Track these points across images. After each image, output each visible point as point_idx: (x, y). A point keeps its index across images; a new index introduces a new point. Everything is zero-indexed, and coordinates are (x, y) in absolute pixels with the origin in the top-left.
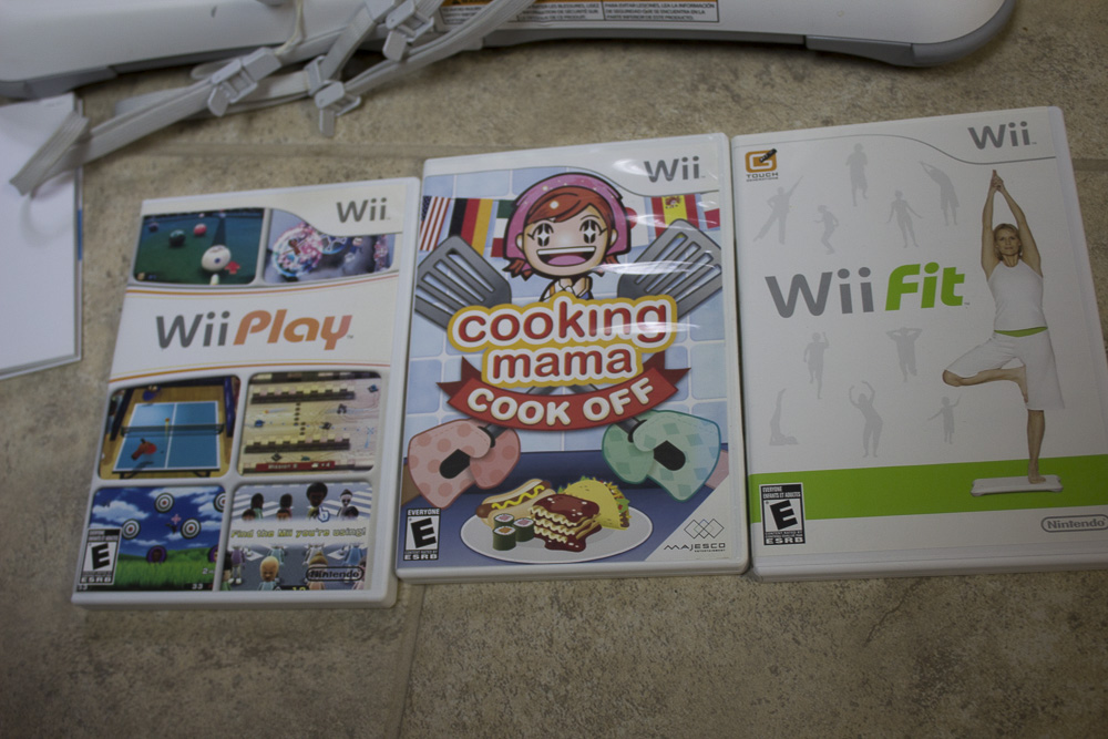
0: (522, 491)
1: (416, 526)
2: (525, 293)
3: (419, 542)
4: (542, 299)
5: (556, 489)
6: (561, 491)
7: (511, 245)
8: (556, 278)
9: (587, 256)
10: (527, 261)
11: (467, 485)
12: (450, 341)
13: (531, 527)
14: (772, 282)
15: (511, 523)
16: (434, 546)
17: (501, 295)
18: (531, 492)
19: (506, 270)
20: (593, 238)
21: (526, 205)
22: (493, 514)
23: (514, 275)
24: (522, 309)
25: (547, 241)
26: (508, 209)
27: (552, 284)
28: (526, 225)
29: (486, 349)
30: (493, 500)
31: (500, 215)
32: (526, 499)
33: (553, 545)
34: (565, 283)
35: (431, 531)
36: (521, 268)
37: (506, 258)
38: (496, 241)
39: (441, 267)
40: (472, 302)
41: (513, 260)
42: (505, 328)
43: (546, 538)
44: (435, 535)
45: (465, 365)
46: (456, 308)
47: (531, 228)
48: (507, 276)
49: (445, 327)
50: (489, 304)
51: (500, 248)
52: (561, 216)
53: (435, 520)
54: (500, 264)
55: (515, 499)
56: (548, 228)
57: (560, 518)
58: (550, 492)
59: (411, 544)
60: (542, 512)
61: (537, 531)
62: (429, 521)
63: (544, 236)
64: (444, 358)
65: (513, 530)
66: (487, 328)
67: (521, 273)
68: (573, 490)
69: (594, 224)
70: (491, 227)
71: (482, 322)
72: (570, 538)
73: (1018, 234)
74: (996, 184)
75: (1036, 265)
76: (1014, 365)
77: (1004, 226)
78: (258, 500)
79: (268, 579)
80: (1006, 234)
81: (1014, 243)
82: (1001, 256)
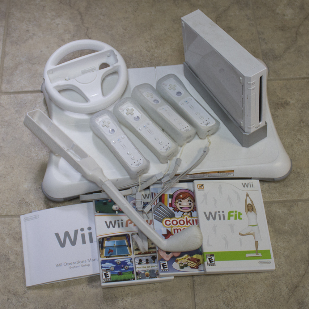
0: (184, 257)
1: (163, 264)
2: (178, 215)
3: (164, 268)
4: (182, 217)
5: (191, 256)
6: (192, 257)
7: (173, 205)
8: (184, 212)
9: (190, 208)
10: (177, 208)
11: (172, 256)
12: (163, 225)
13: (187, 264)
14: (205, 213)
15: (183, 263)
16: (167, 268)
17: (173, 216)
18: (186, 257)
19: (173, 210)
20: (191, 204)
21: (175, 196)
22: (178, 262)
23: (175, 211)
24: (178, 219)
25: (181, 204)
26: (171, 196)
27: (183, 214)
28: (176, 200)
29: (172, 227)
30: (178, 259)
31: (170, 198)
32: (185, 259)
33: (192, 268)
34: (186, 213)
35: (166, 265)
36: (176, 209)
37: (172, 207)
38: (170, 204)
39: (158, 209)
40: (167, 217)
41: (174, 208)
42: (175, 223)
43: (190, 266)
44: (167, 266)
45: (167, 230)
46: (164, 218)
47: (177, 201)
48: (173, 211)
49: (161, 222)
50: (171, 217)
51: (171, 205)
52: (183, 199)
53: (167, 264)
54: (171, 209)
55: (183, 259)
56: (181, 201)
57: (193, 262)
58: (190, 257)
59: (162, 268)
60: (189, 261)
61: (188, 265)
62: (165, 263)
63: (180, 203)
64: (163, 229)
65: (183, 265)
66: (171, 223)
67: (176, 211)
68: (195, 256)
69: (190, 201)
70: (168, 201)
71: (170, 221)
72: (195, 266)
73: (252, 206)
74: (247, 195)
75: (255, 212)
76: (252, 232)
77: (249, 204)
78: (140, 261)
79: (147, 277)
80: (250, 206)
81: (251, 208)
82: (249, 210)
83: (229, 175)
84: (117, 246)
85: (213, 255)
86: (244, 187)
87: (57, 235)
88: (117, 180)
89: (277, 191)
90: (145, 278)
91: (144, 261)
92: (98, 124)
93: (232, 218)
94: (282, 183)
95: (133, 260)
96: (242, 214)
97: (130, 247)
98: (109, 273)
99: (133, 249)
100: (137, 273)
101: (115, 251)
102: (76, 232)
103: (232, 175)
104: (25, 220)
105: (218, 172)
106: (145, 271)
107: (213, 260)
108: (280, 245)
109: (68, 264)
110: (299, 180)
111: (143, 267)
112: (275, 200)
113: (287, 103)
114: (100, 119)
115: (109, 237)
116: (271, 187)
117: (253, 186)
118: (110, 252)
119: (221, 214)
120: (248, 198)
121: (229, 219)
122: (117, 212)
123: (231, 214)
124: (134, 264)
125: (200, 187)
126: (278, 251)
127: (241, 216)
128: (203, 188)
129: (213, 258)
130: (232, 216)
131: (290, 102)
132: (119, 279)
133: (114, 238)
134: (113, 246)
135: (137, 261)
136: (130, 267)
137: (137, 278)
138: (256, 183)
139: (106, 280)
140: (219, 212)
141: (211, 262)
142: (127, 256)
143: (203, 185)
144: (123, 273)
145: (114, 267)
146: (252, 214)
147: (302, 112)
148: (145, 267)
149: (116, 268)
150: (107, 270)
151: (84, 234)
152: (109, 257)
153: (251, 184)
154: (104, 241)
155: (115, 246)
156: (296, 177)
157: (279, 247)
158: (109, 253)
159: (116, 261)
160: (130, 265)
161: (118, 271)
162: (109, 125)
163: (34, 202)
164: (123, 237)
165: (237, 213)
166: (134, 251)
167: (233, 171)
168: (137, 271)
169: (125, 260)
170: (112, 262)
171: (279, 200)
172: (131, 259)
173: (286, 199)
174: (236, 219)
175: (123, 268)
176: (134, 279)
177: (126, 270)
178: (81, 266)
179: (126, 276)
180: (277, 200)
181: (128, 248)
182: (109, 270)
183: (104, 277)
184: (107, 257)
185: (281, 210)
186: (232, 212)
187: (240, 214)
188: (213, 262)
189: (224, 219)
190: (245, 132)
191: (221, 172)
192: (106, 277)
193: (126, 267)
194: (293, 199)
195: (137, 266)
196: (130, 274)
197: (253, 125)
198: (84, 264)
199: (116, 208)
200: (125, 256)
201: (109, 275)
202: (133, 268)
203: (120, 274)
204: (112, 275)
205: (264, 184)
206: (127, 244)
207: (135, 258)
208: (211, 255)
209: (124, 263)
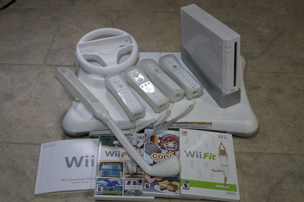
0: (165, 182)
1: (146, 185)
2: (164, 152)
3: (147, 188)
4: (167, 153)
5: (170, 182)
6: (171, 183)
7: (161, 144)
8: (169, 151)
9: (174, 148)
10: (164, 147)
11: (155, 180)
12: (151, 157)
13: (166, 188)
14: (185, 151)
15: (163, 187)
16: (150, 189)
17: (160, 152)
18: (166, 182)
19: (160, 148)
20: (175, 145)
21: (164, 138)
22: (159, 185)
23: (162, 149)
24: (163, 154)
25: (167, 145)
26: (160, 138)
27: (168, 152)
28: (164, 141)
29: (157, 160)
30: (160, 183)
31: (159, 139)
32: (165, 183)
33: (170, 191)
34: (171, 151)
35: (149, 186)
36: (163, 148)
37: (160, 146)
38: (158, 143)
39: (149, 146)
40: (155, 152)
41: (162, 147)
42: (161, 157)
43: (169, 189)
44: (150, 187)
45: (154, 161)
46: (152, 153)
47: (165, 142)
48: (161, 149)
49: (150, 155)
50: (158, 153)
51: (159, 144)
52: (170, 141)
53: (150, 185)
54: (159, 147)
55: (164, 183)
56: (167, 143)
57: (171, 187)
58: (169, 183)
59: (145, 188)
60: (168, 185)
61: (167, 188)
62: (148, 185)
63: (167, 144)
64: (150, 160)
65: (163, 188)
66: (158, 156)
67: (163, 149)
68: (173, 183)
69: (175, 143)
70: (158, 141)
71: (157, 155)
72: (173, 190)
73: (224, 151)
74: (221, 144)
75: (227, 156)
76: (223, 170)
77: (222, 150)
78: (129, 182)
79: (133, 194)
80: (223, 151)
81: (224, 153)
82: (221, 154)
83: (208, 127)
84: (112, 169)
85: (188, 182)
86: (219, 137)
87: (67, 159)
88: (119, 122)
89: (247, 144)
90: (130, 195)
91: (132, 183)
92: (111, 81)
93: (207, 158)
94: (250, 139)
95: (123, 181)
96: (215, 156)
97: (123, 171)
98: (102, 188)
99: (125, 173)
100: (125, 190)
101: (110, 173)
102: (82, 158)
103: (210, 127)
104: (45, 147)
105: (199, 123)
106: (132, 190)
107: (188, 186)
108: (245, 184)
109: (71, 180)
110: (265, 139)
111: (131, 187)
112: (244, 151)
113: (259, 87)
114: (113, 78)
115: (106, 162)
116: (241, 142)
117: (226, 138)
118: (106, 173)
119: (199, 154)
120: (222, 145)
121: (205, 158)
122: (116, 146)
123: (207, 155)
124: (123, 184)
125: (184, 133)
126: (243, 188)
127: (215, 158)
128: (186, 134)
129: (188, 184)
130: (208, 156)
131: (261, 87)
132: (109, 193)
133: (111, 163)
134: (109, 169)
135: (126, 182)
136: (120, 185)
137: (124, 194)
138: (230, 136)
139: (98, 193)
140: (197, 152)
141: (185, 187)
142: (119, 177)
143: (186, 132)
144: (113, 189)
145: (107, 184)
146: (223, 158)
147: (271, 94)
148: (132, 187)
149: (108, 185)
150: (100, 185)
151: (88, 160)
152: (104, 176)
153: (225, 137)
154: (103, 164)
155: (111, 169)
156: (263, 137)
157: (245, 185)
158: (104, 173)
159: (109, 180)
160: (120, 184)
161: (110, 188)
162: (119, 82)
163: (54, 136)
164: (118, 164)
165: (212, 155)
166: (125, 175)
167: (211, 123)
168: (125, 189)
169: (117, 180)
170: (106, 180)
171: (247, 151)
172: (122, 180)
173: (253, 151)
174: (210, 159)
175: (114, 186)
176: (121, 195)
177: (116, 187)
178: (81, 182)
179: (115, 192)
180: (245, 151)
181: (120, 172)
182: (102, 186)
183: (97, 191)
184: (102, 176)
185: (248, 159)
186: (208, 154)
187: (214, 156)
188: (188, 187)
189: (201, 158)
190: (222, 94)
191: (201, 124)
192: (99, 190)
193: (117, 185)
194: (259, 152)
195: (126, 185)
196: (119, 190)
197: (229, 87)
198: (83, 181)
199: (116, 143)
200: (117, 177)
201: (102, 189)
202: (122, 187)
203: (111, 190)
204: (104, 190)
205: (236, 139)
206: (120, 168)
207: (125, 180)
208: (187, 182)
209: (116, 182)
